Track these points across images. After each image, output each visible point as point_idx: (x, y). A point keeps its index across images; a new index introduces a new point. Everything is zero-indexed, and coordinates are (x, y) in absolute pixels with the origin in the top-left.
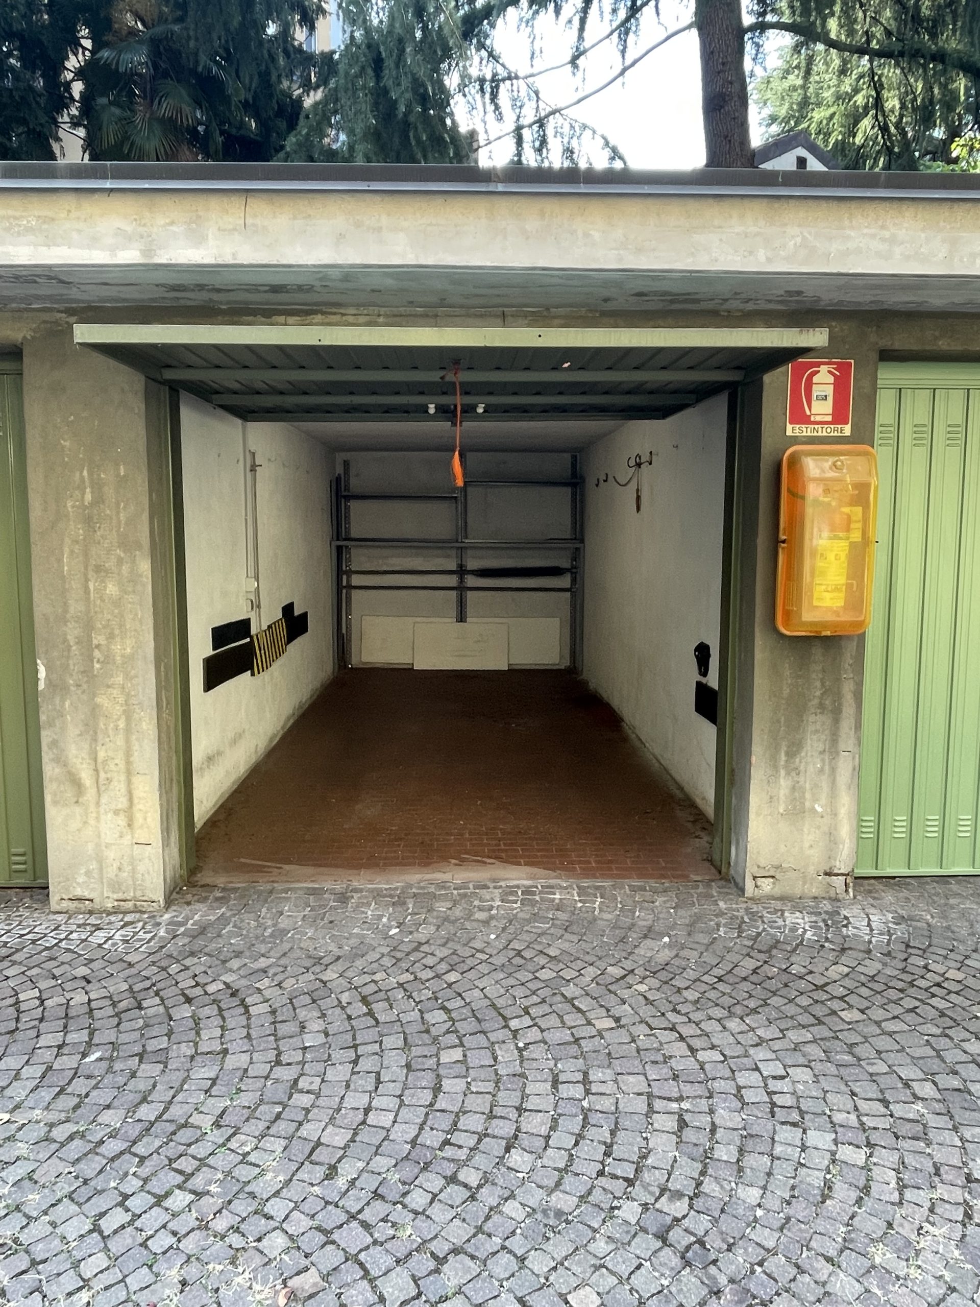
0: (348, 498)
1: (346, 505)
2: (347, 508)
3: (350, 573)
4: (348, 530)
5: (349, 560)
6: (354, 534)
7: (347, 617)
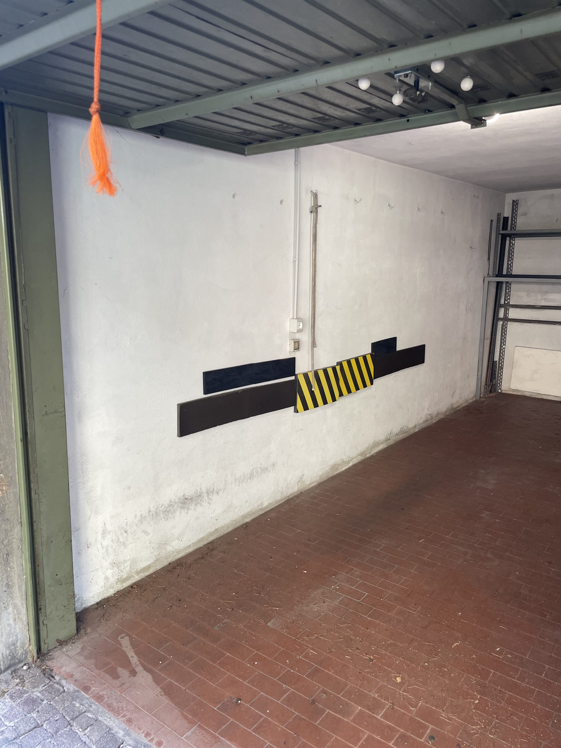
0: (513, 236)
1: (510, 243)
2: (512, 246)
3: (507, 306)
4: (510, 267)
5: (508, 295)
6: (515, 271)
7: (501, 346)
